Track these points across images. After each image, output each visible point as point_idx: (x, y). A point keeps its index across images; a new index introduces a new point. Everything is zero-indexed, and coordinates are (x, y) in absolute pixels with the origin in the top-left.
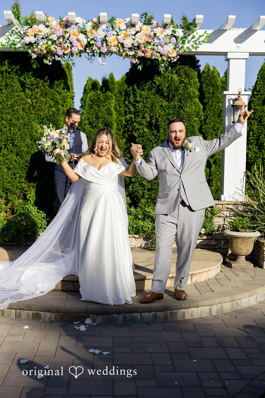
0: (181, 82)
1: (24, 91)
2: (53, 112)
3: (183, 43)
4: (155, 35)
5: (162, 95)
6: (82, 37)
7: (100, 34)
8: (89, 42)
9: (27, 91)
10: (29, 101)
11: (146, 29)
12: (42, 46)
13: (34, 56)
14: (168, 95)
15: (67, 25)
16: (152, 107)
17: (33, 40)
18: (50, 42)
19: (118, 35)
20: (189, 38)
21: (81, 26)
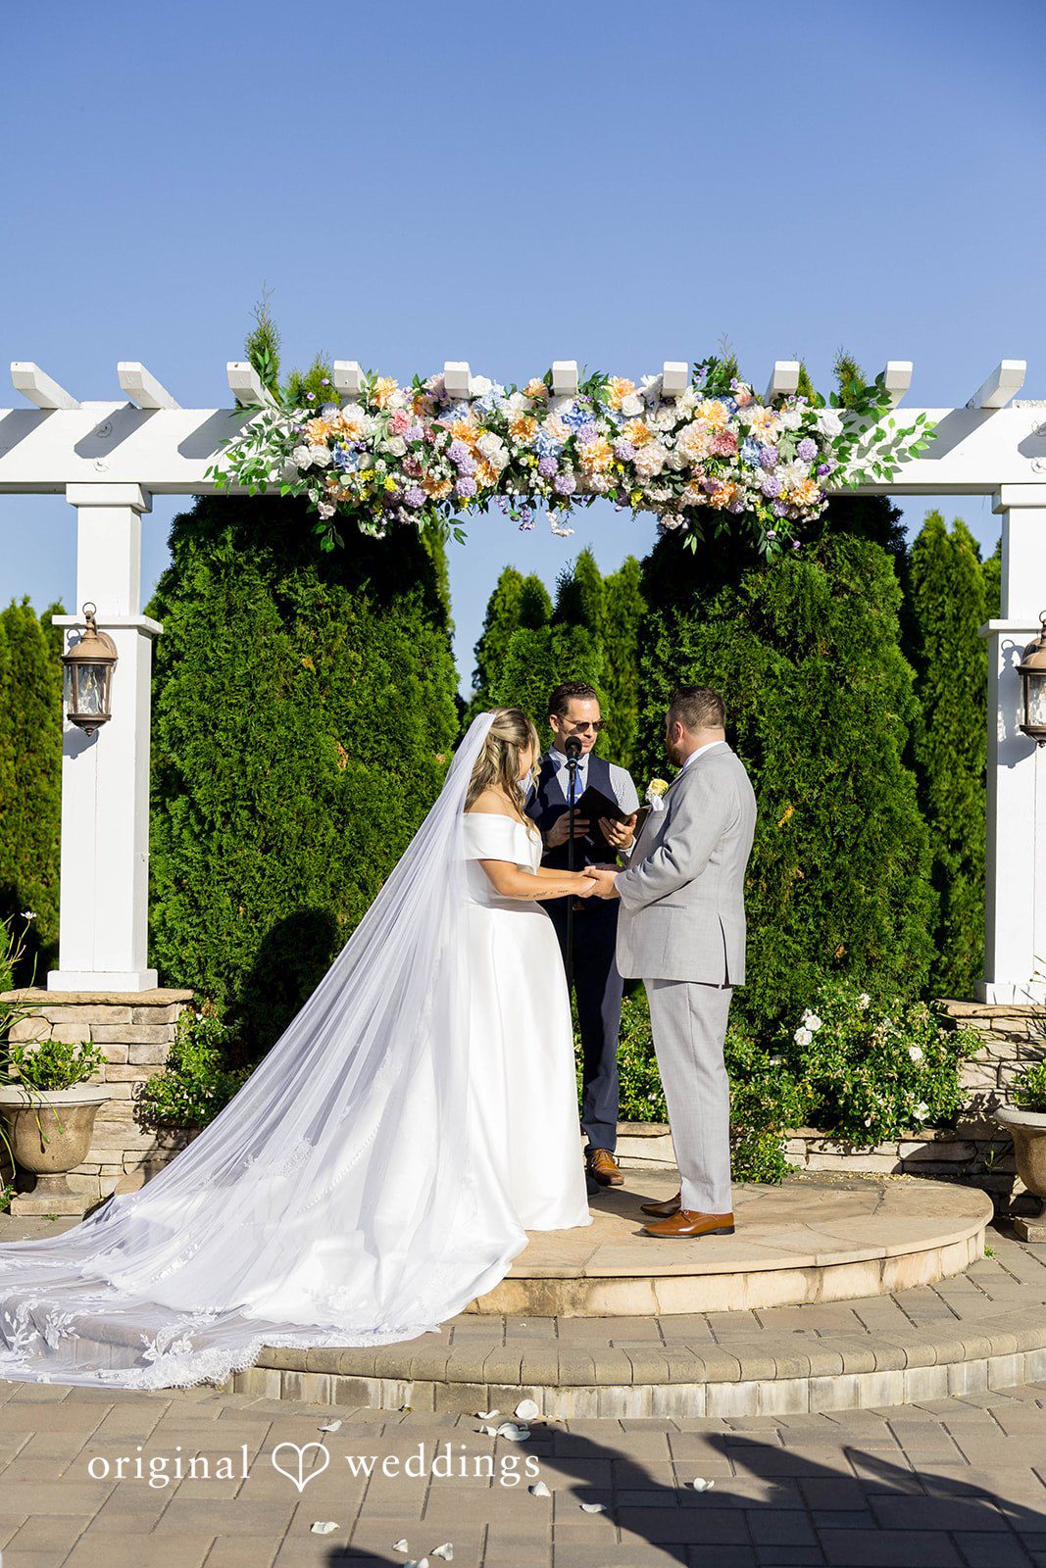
0: (839, 589)
1: (289, 629)
2: (390, 699)
3: (843, 455)
4: (744, 430)
5: (769, 635)
6: (491, 443)
7: (554, 431)
8: (514, 461)
9: (301, 629)
10: (306, 661)
11: (714, 412)
12: (355, 478)
13: (328, 511)
14: (792, 634)
15: (439, 404)
16: (734, 676)
17: (322, 455)
18: (381, 465)
19: (615, 434)
20: (865, 439)
21: (489, 407)
